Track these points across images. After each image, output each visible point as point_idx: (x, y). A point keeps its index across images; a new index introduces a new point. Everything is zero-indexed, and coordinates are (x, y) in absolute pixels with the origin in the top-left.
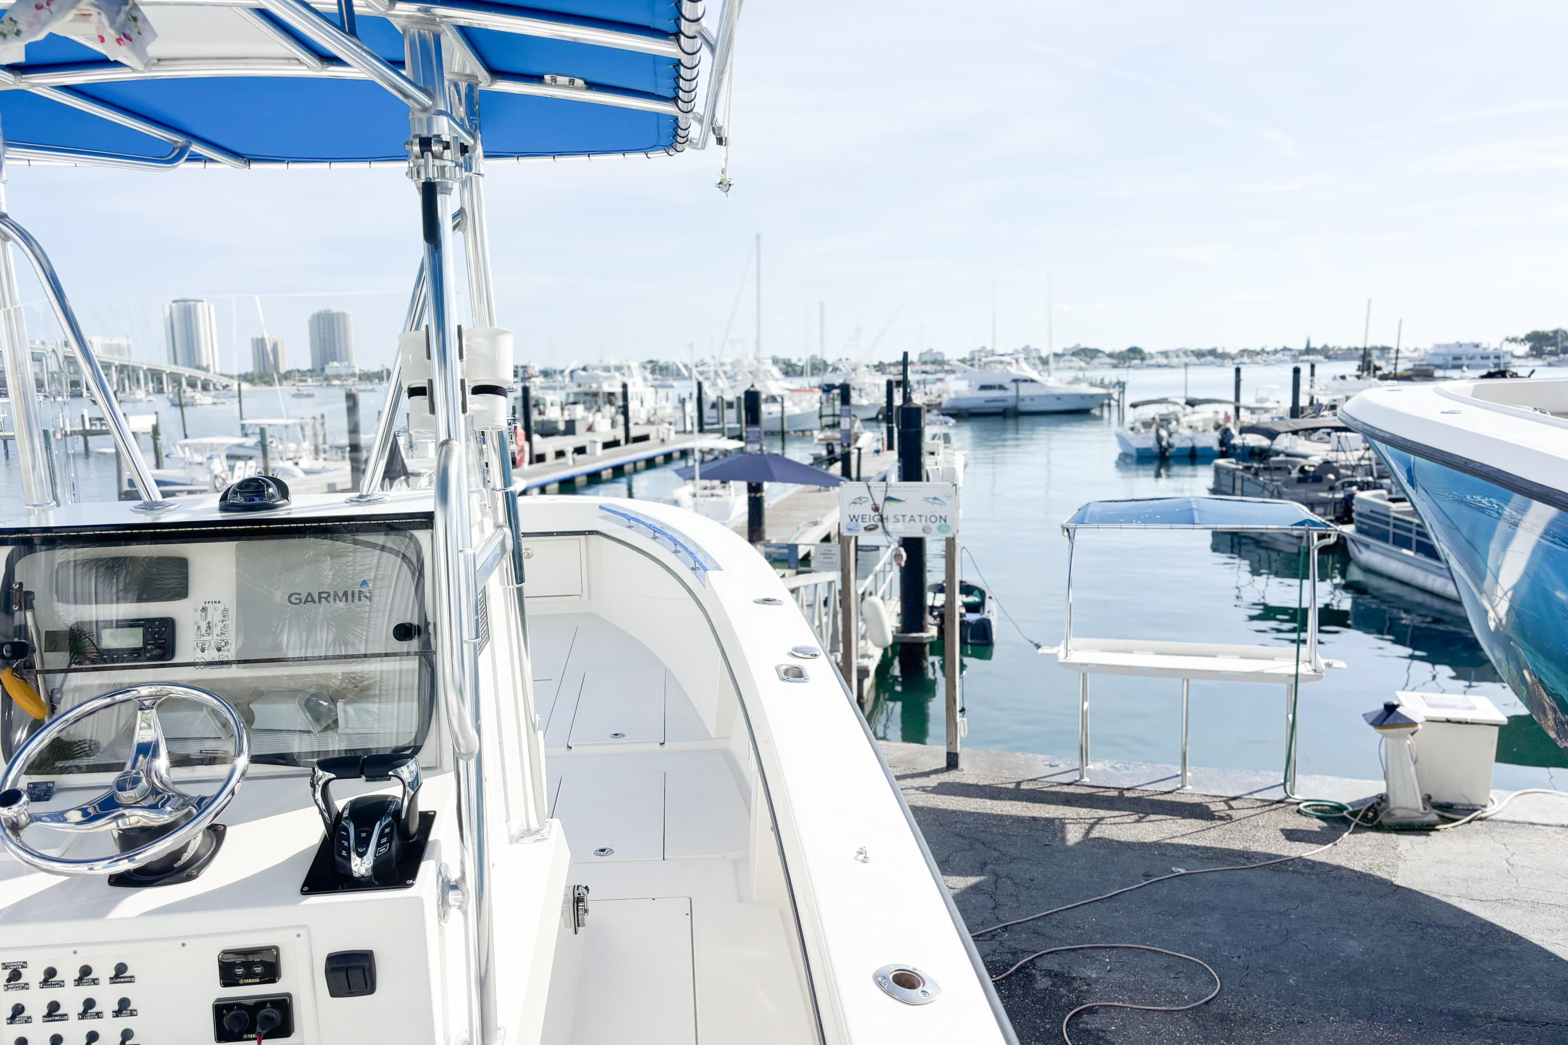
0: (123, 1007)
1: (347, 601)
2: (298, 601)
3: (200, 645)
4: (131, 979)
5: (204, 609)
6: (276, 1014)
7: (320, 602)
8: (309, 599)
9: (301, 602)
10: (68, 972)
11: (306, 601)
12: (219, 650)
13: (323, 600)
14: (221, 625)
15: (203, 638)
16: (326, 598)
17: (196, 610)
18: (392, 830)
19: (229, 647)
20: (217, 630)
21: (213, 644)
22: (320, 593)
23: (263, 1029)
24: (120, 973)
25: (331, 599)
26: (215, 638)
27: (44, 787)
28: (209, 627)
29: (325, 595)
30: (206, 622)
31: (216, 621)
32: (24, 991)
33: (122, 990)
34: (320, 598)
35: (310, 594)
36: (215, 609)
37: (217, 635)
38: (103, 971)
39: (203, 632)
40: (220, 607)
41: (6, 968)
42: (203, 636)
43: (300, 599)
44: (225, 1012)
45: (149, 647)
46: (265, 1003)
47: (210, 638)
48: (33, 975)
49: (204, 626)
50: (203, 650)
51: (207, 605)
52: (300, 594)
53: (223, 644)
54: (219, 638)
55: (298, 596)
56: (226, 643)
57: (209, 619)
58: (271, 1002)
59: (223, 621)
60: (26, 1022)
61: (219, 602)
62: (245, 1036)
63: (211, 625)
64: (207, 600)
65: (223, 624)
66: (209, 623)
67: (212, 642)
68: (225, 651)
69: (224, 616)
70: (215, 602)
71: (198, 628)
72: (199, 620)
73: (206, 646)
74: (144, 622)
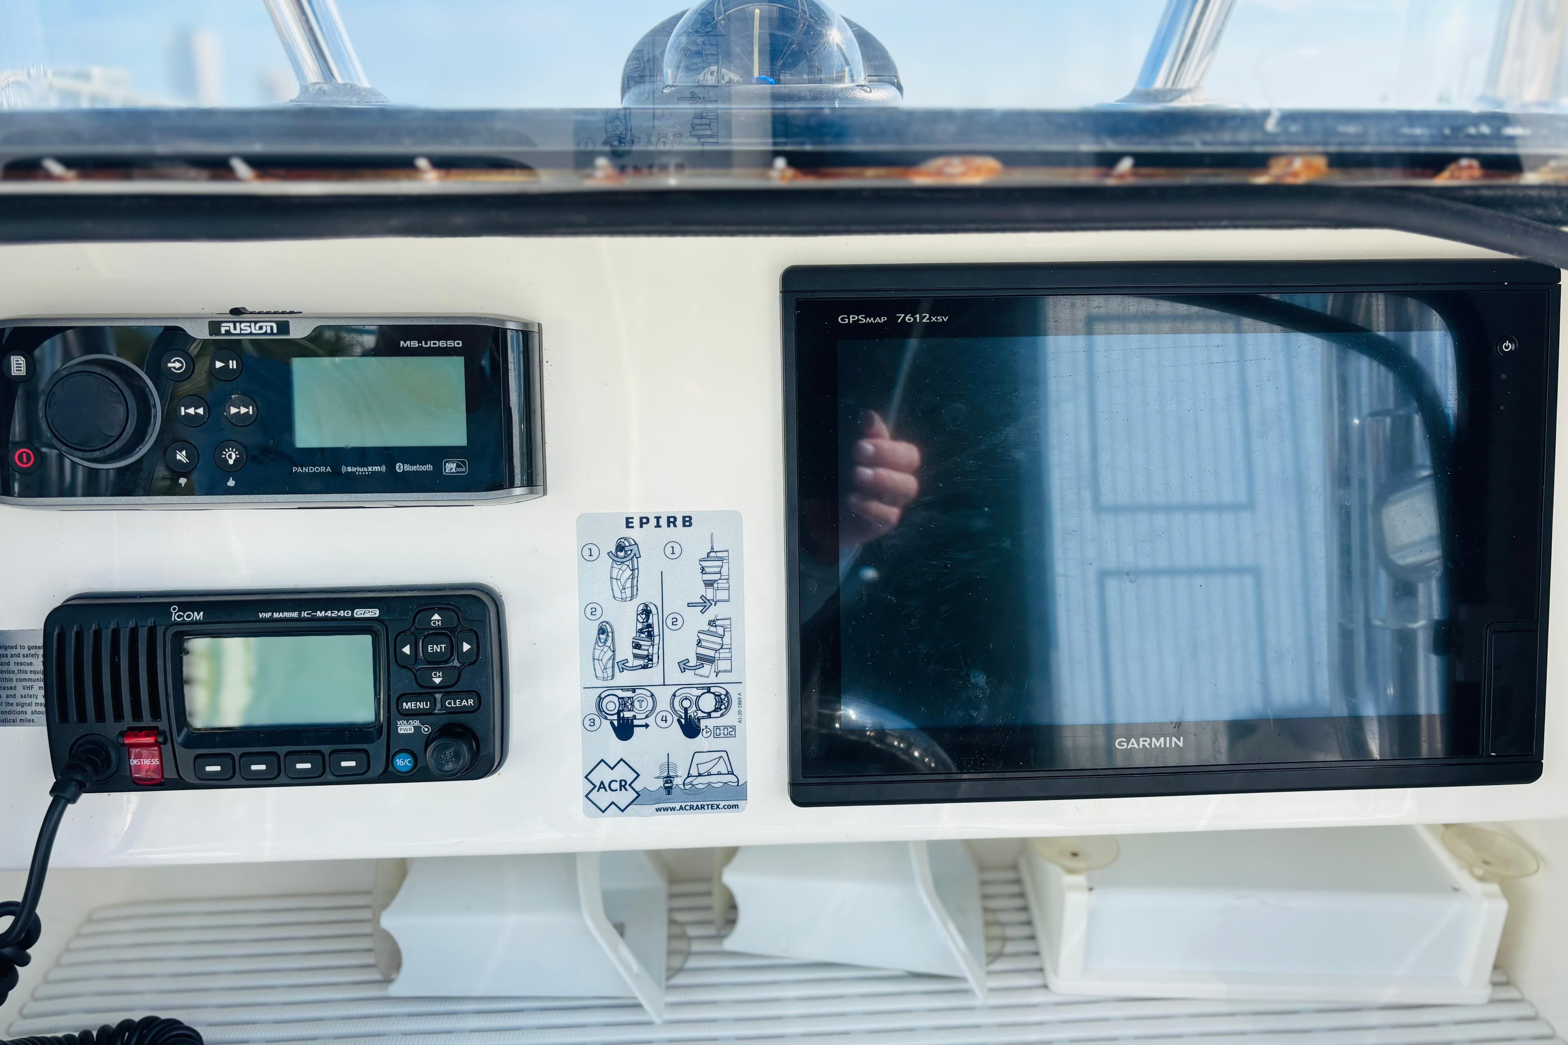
3: (611, 705)
5: (625, 552)
12: (691, 728)
14: (698, 621)
15: (624, 679)
17: (588, 553)
19: (730, 718)
21: (663, 704)
26: (675, 676)
28: (647, 631)
30: (632, 609)
31: (675, 603)
36: (673, 552)
37: (684, 666)
39: (625, 651)
40: (695, 543)
42: (624, 666)
45: (405, 728)
47: (652, 675)
49: (626, 629)
50: (625, 729)
51: (635, 533)
53: (708, 703)
54: (689, 677)
56: (723, 703)
57: (648, 594)
59: (705, 604)
61: (687, 521)
63: (654, 620)
64: (636, 511)
65: (711, 614)
66: (647, 612)
67: (663, 696)
68: (716, 733)
69: (709, 584)
70: (672, 521)
71: (602, 631)
72: (603, 596)
73: (638, 713)
74: (374, 613)
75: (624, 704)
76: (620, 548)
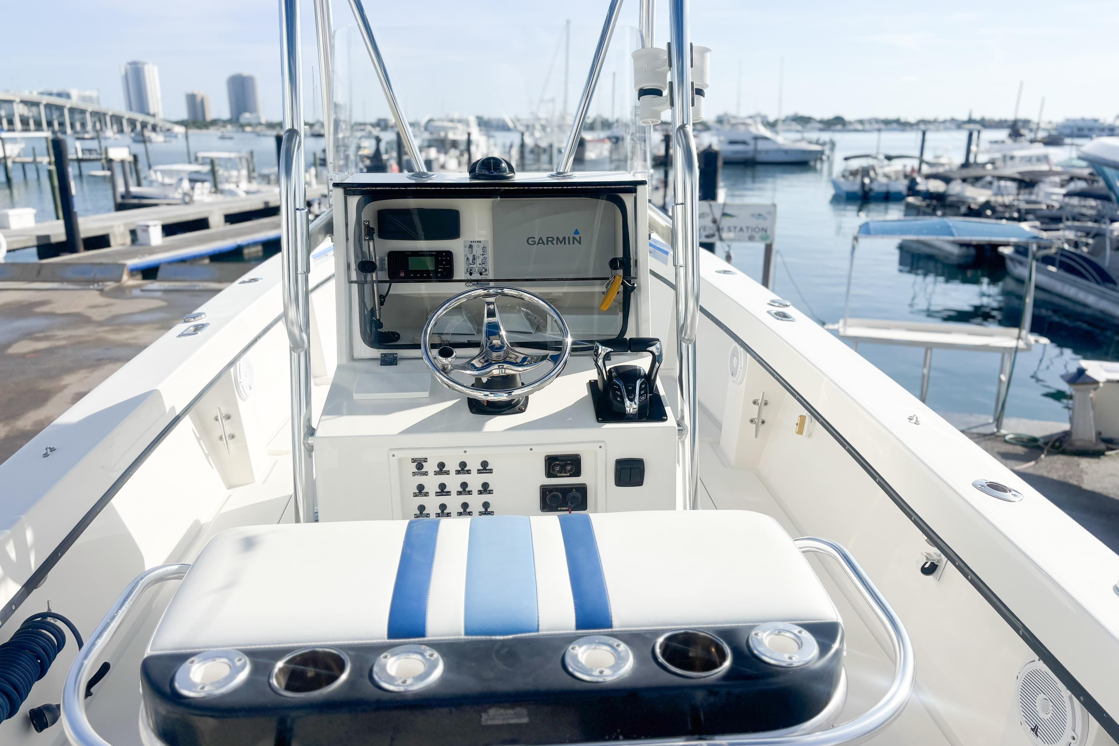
0: (485, 489)
1: (565, 244)
2: (533, 243)
3: (469, 270)
4: (490, 471)
5: (471, 247)
6: (578, 495)
7: (547, 244)
8: (541, 242)
9: (535, 244)
10: (452, 466)
11: (538, 243)
12: (481, 274)
13: (549, 243)
14: (482, 257)
15: (471, 266)
16: (551, 241)
17: (465, 246)
18: (646, 386)
19: (487, 273)
20: (479, 261)
21: (477, 270)
22: (547, 238)
23: (572, 504)
24: (485, 468)
25: (555, 242)
26: (478, 266)
27: (391, 357)
28: (474, 259)
29: (551, 239)
30: (472, 255)
31: (478, 254)
32: (426, 476)
33: (485, 478)
34: (548, 241)
35: (541, 238)
36: (478, 246)
37: (480, 264)
38: (474, 465)
39: (471, 262)
40: (481, 245)
41: (414, 462)
42: (471, 264)
43: (535, 242)
44: (547, 493)
45: (439, 270)
46: (572, 488)
47: (475, 266)
48: (430, 467)
49: (471, 259)
50: (471, 274)
51: (472, 244)
52: (534, 238)
53: (484, 270)
54: (481, 266)
55: (533, 240)
56: (486, 270)
57: (474, 253)
58: (576, 488)
59: (483, 255)
60: (425, 496)
61: (480, 242)
62: (559, 509)
63: (475, 257)
64: (472, 240)
65: (484, 256)
66: (474, 256)
67: (477, 269)
68: (485, 275)
69: (483, 252)
70: (478, 242)
71: (467, 259)
72: (468, 254)
73: (473, 271)
74: (435, 253)
75: (471, 270)
76: (470, 246)
